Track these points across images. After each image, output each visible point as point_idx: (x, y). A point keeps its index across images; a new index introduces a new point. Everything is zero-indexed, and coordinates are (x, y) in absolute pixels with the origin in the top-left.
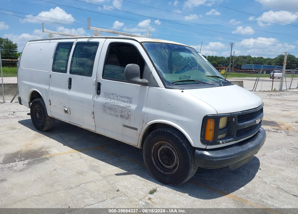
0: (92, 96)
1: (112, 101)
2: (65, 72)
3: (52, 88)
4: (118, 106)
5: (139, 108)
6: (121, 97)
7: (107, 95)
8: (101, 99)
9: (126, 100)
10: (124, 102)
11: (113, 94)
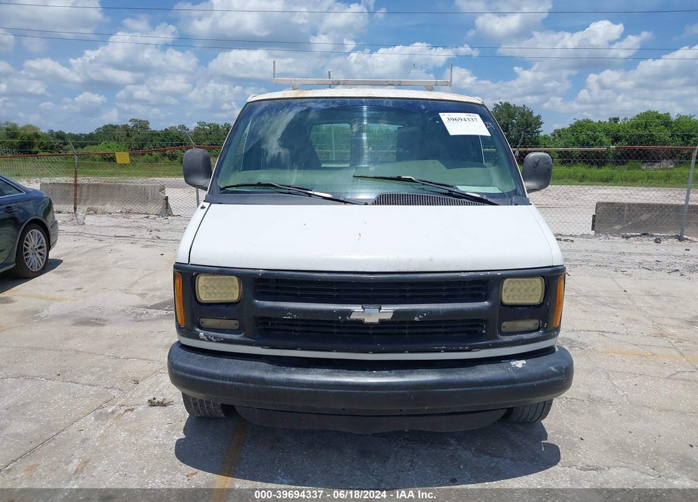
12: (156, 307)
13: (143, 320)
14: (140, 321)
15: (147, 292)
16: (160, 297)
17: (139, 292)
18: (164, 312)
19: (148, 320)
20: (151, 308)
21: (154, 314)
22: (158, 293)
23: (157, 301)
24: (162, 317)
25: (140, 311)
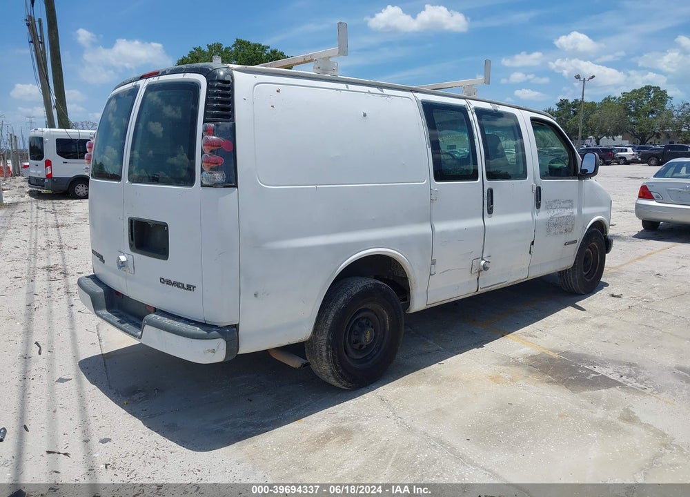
0: (530, 214)
1: (556, 212)
2: (473, 176)
3: (440, 227)
4: (563, 217)
5: (580, 211)
6: (563, 202)
7: (550, 207)
8: (543, 215)
9: (568, 205)
10: (567, 208)
11: (555, 201)
12: (606, 382)
13: (627, 365)
14: (630, 365)
15: (622, 424)
16: (596, 401)
17: (636, 429)
18: (597, 369)
19: (620, 363)
20: (614, 383)
21: (611, 370)
22: (599, 413)
23: (604, 393)
24: (603, 363)
25: (631, 383)
